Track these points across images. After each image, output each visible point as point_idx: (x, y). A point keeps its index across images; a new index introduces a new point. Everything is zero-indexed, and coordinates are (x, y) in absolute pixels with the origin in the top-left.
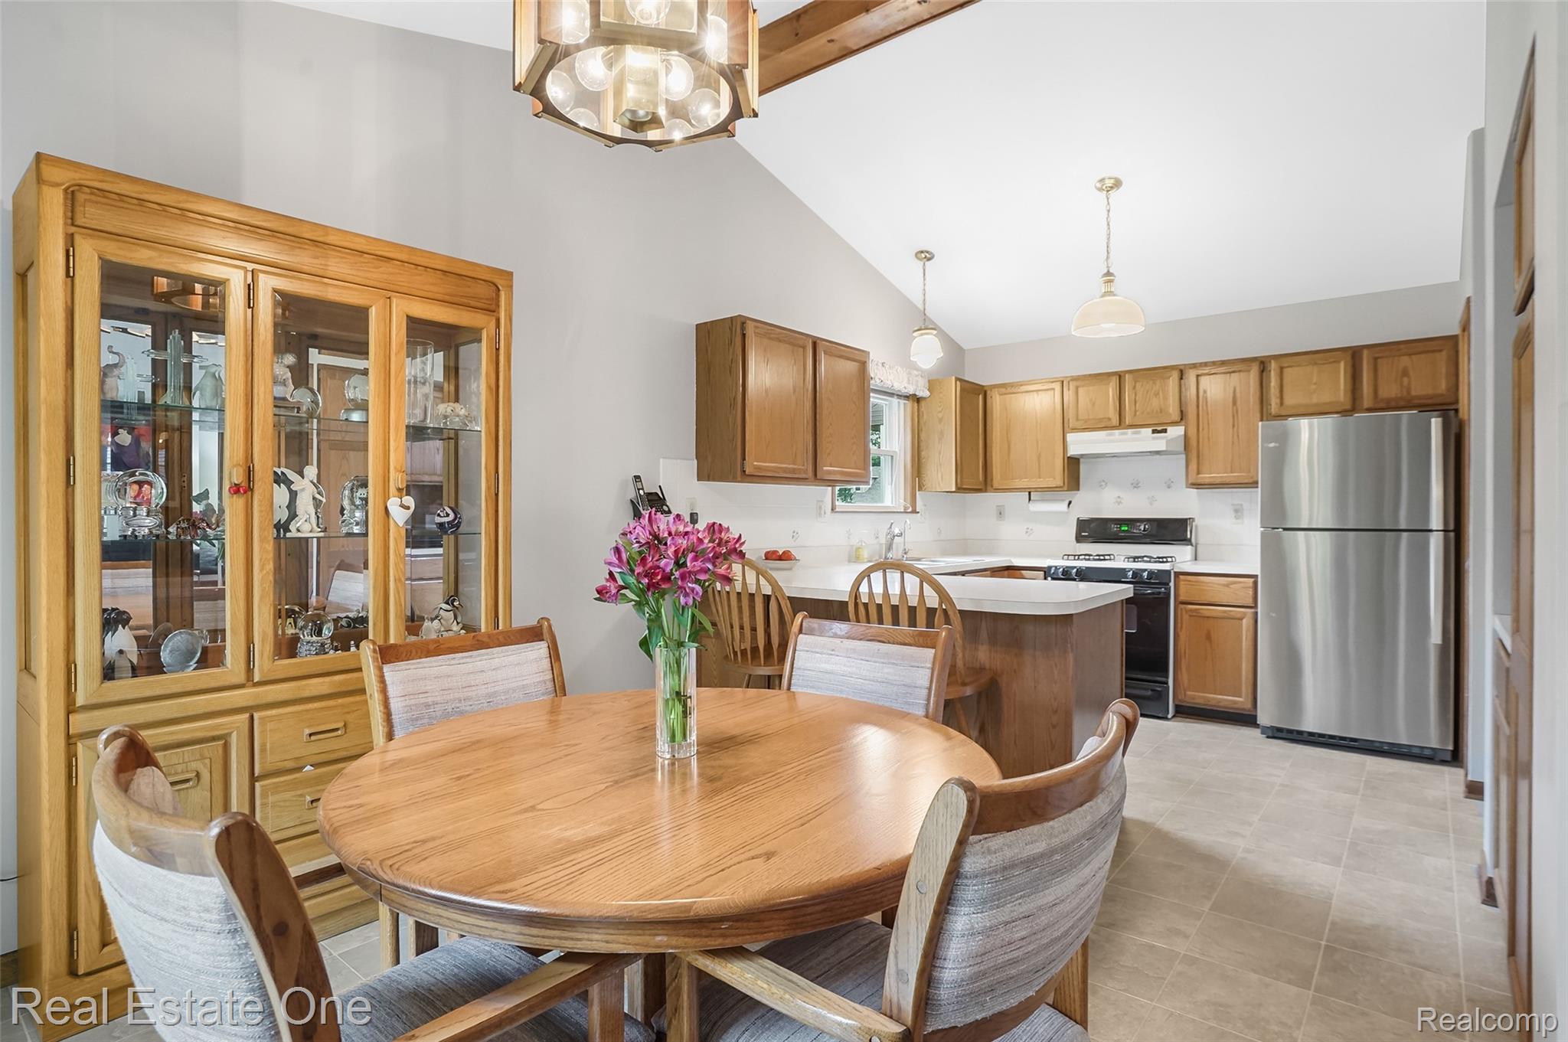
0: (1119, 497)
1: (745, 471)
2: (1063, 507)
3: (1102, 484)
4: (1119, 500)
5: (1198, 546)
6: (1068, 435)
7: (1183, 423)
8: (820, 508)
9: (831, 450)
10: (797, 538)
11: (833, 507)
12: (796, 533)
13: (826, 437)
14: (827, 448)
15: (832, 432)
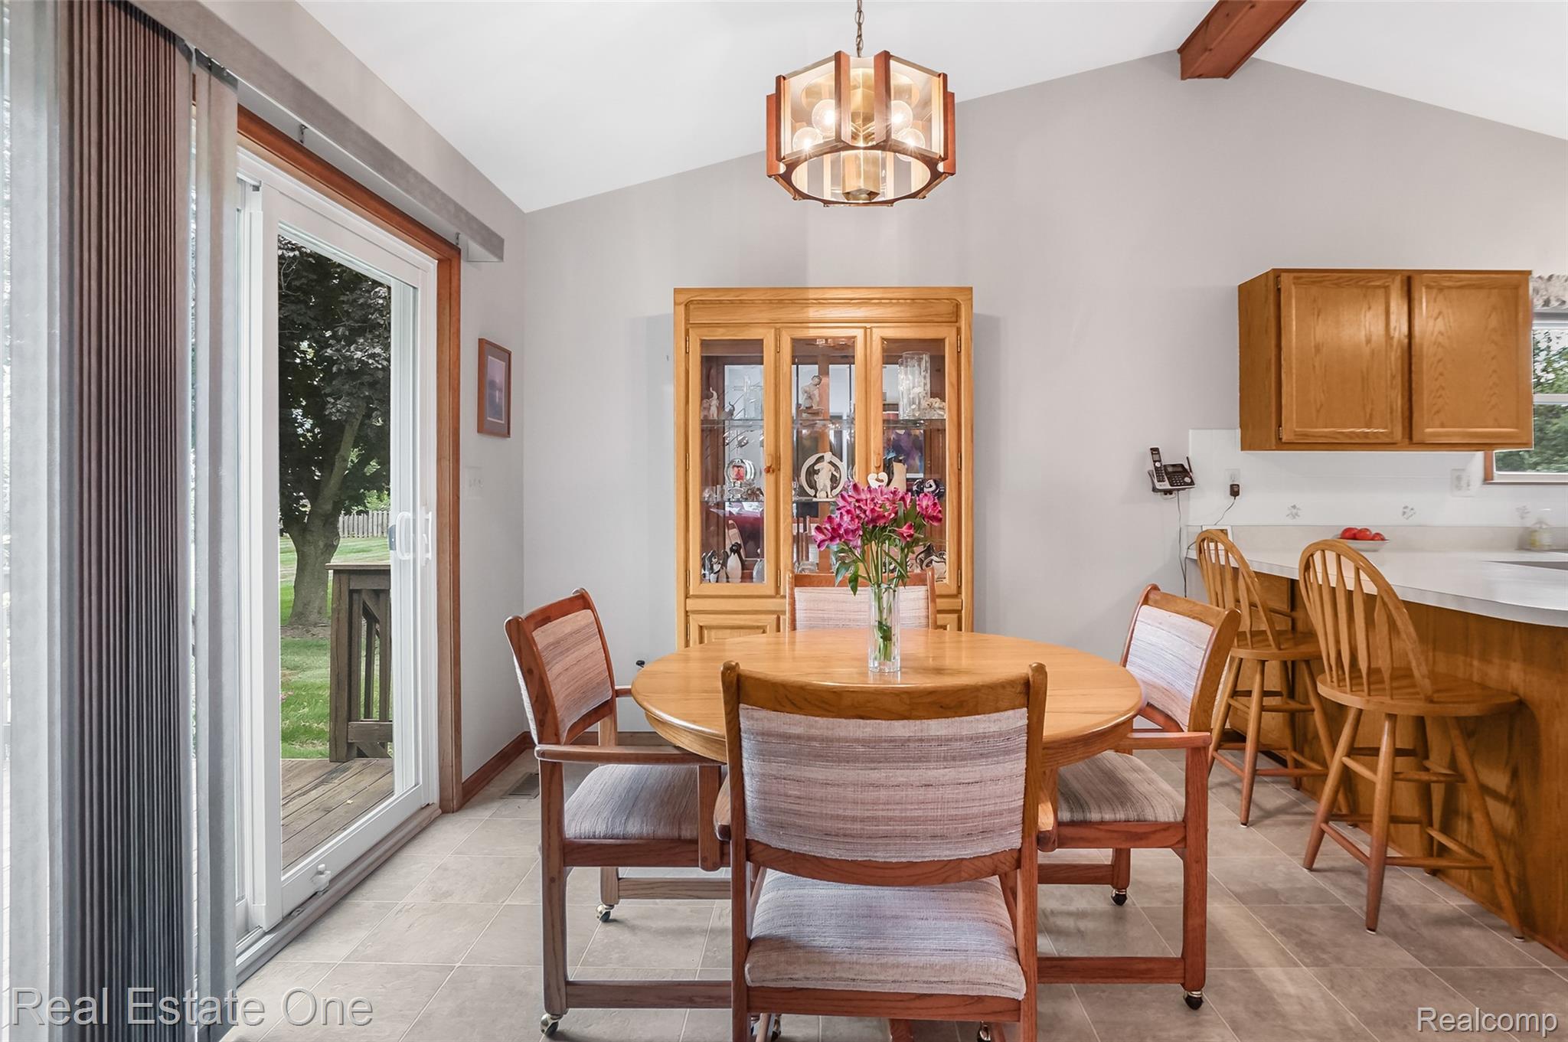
1: (1280, 439)
8: (1459, 478)
9: (1443, 406)
10: (1411, 515)
11: (1489, 476)
12: (1409, 509)
13: (1432, 391)
14: (1435, 404)
15: (1443, 384)
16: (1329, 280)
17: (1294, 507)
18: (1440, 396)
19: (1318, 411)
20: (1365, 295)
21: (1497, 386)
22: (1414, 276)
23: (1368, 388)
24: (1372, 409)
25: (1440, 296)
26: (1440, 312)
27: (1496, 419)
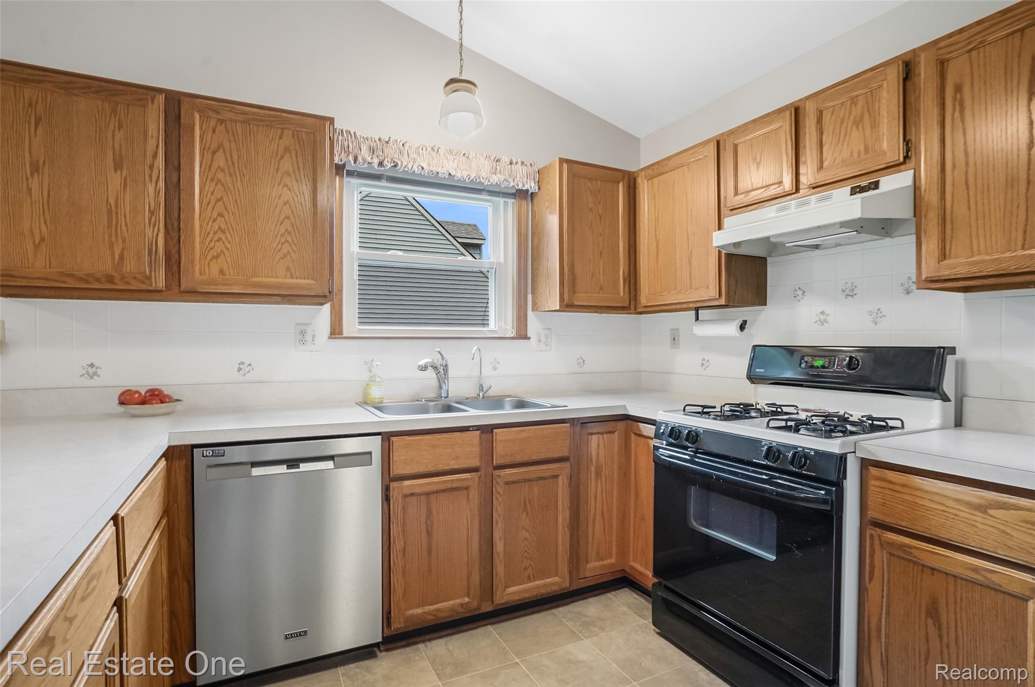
0: (823, 313)
2: (731, 329)
3: (798, 293)
4: (822, 317)
5: (966, 399)
6: (725, 219)
7: (912, 163)
8: (303, 333)
9: (222, 251)
10: (249, 372)
11: (337, 331)
12: (246, 365)
13: (209, 233)
14: (212, 248)
15: (223, 227)
17: (92, 365)
18: (219, 240)
20: (114, 111)
21: (290, 233)
22: (184, 99)
23: (117, 223)
24: (123, 249)
25: (221, 128)
26: (220, 146)
27: (288, 269)
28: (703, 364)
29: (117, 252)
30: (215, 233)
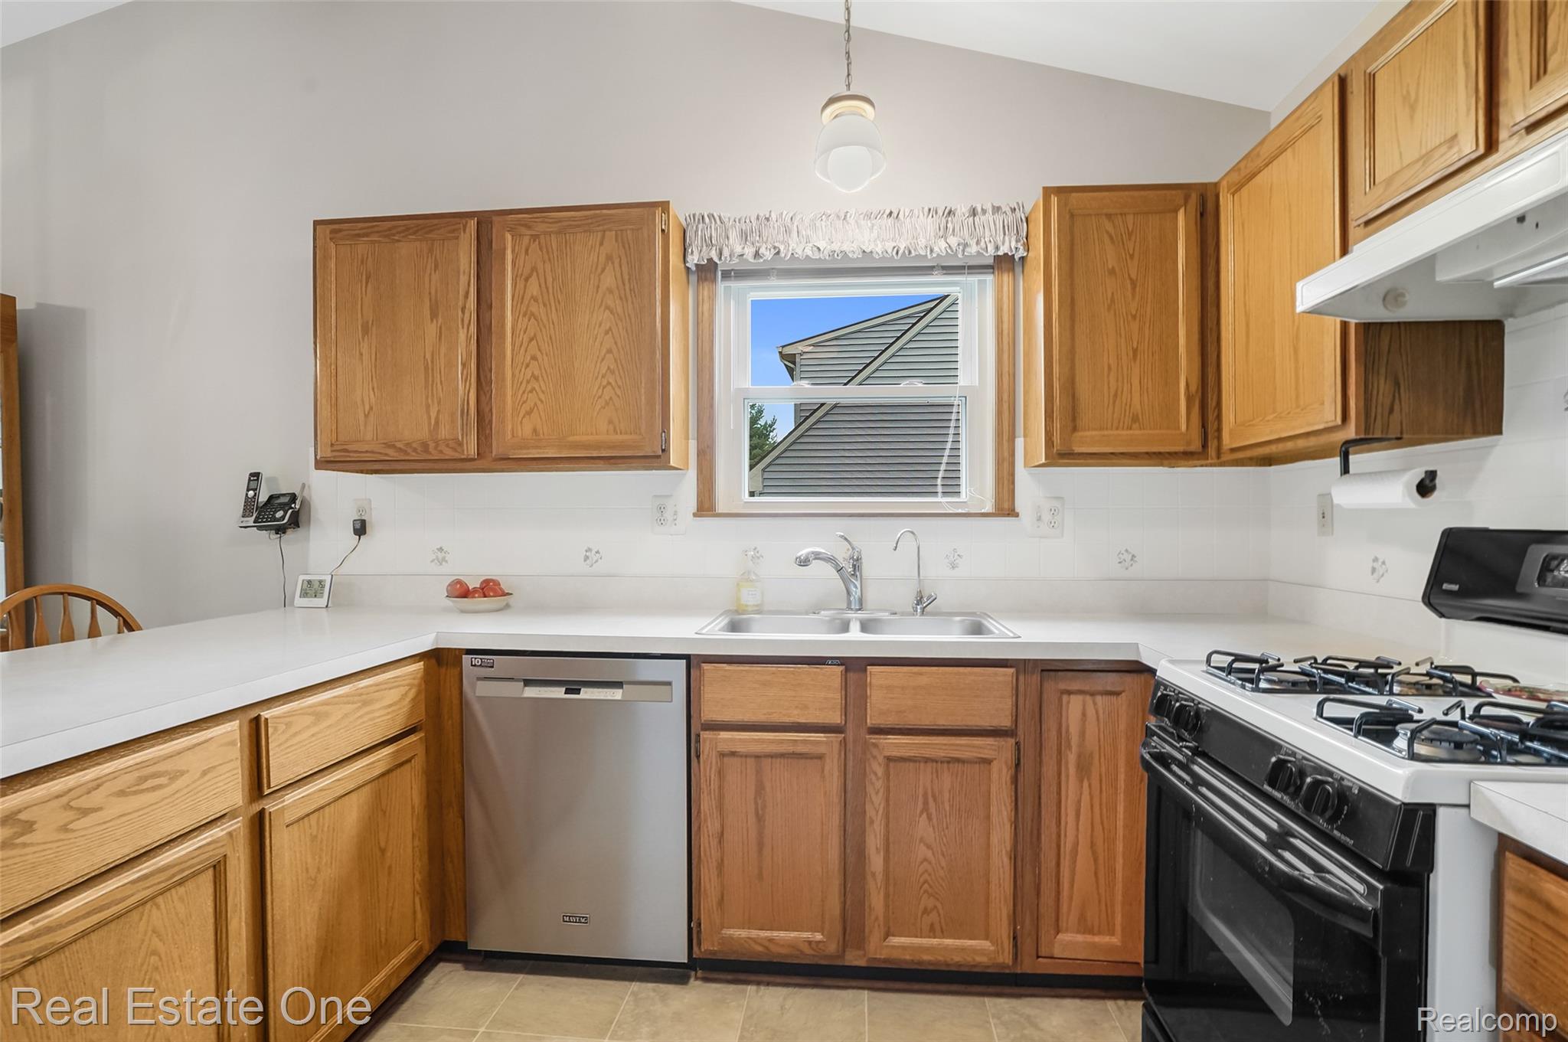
8: (661, 509)
9: (536, 404)
10: (597, 561)
11: (706, 506)
12: (594, 552)
13: (521, 383)
14: (524, 402)
15: (536, 373)
16: (378, 232)
17: (441, 549)
18: (533, 390)
19: (366, 416)
20: (431, 250)
21: (613, 372)
22: (495, 219)
23: (433, 381)
24: (439, 411)
25: (534, 246)
26: (534, 269)
27: (610, 422)
28: (1374, 570)
29: (433, 415)
30: (528, 382)
